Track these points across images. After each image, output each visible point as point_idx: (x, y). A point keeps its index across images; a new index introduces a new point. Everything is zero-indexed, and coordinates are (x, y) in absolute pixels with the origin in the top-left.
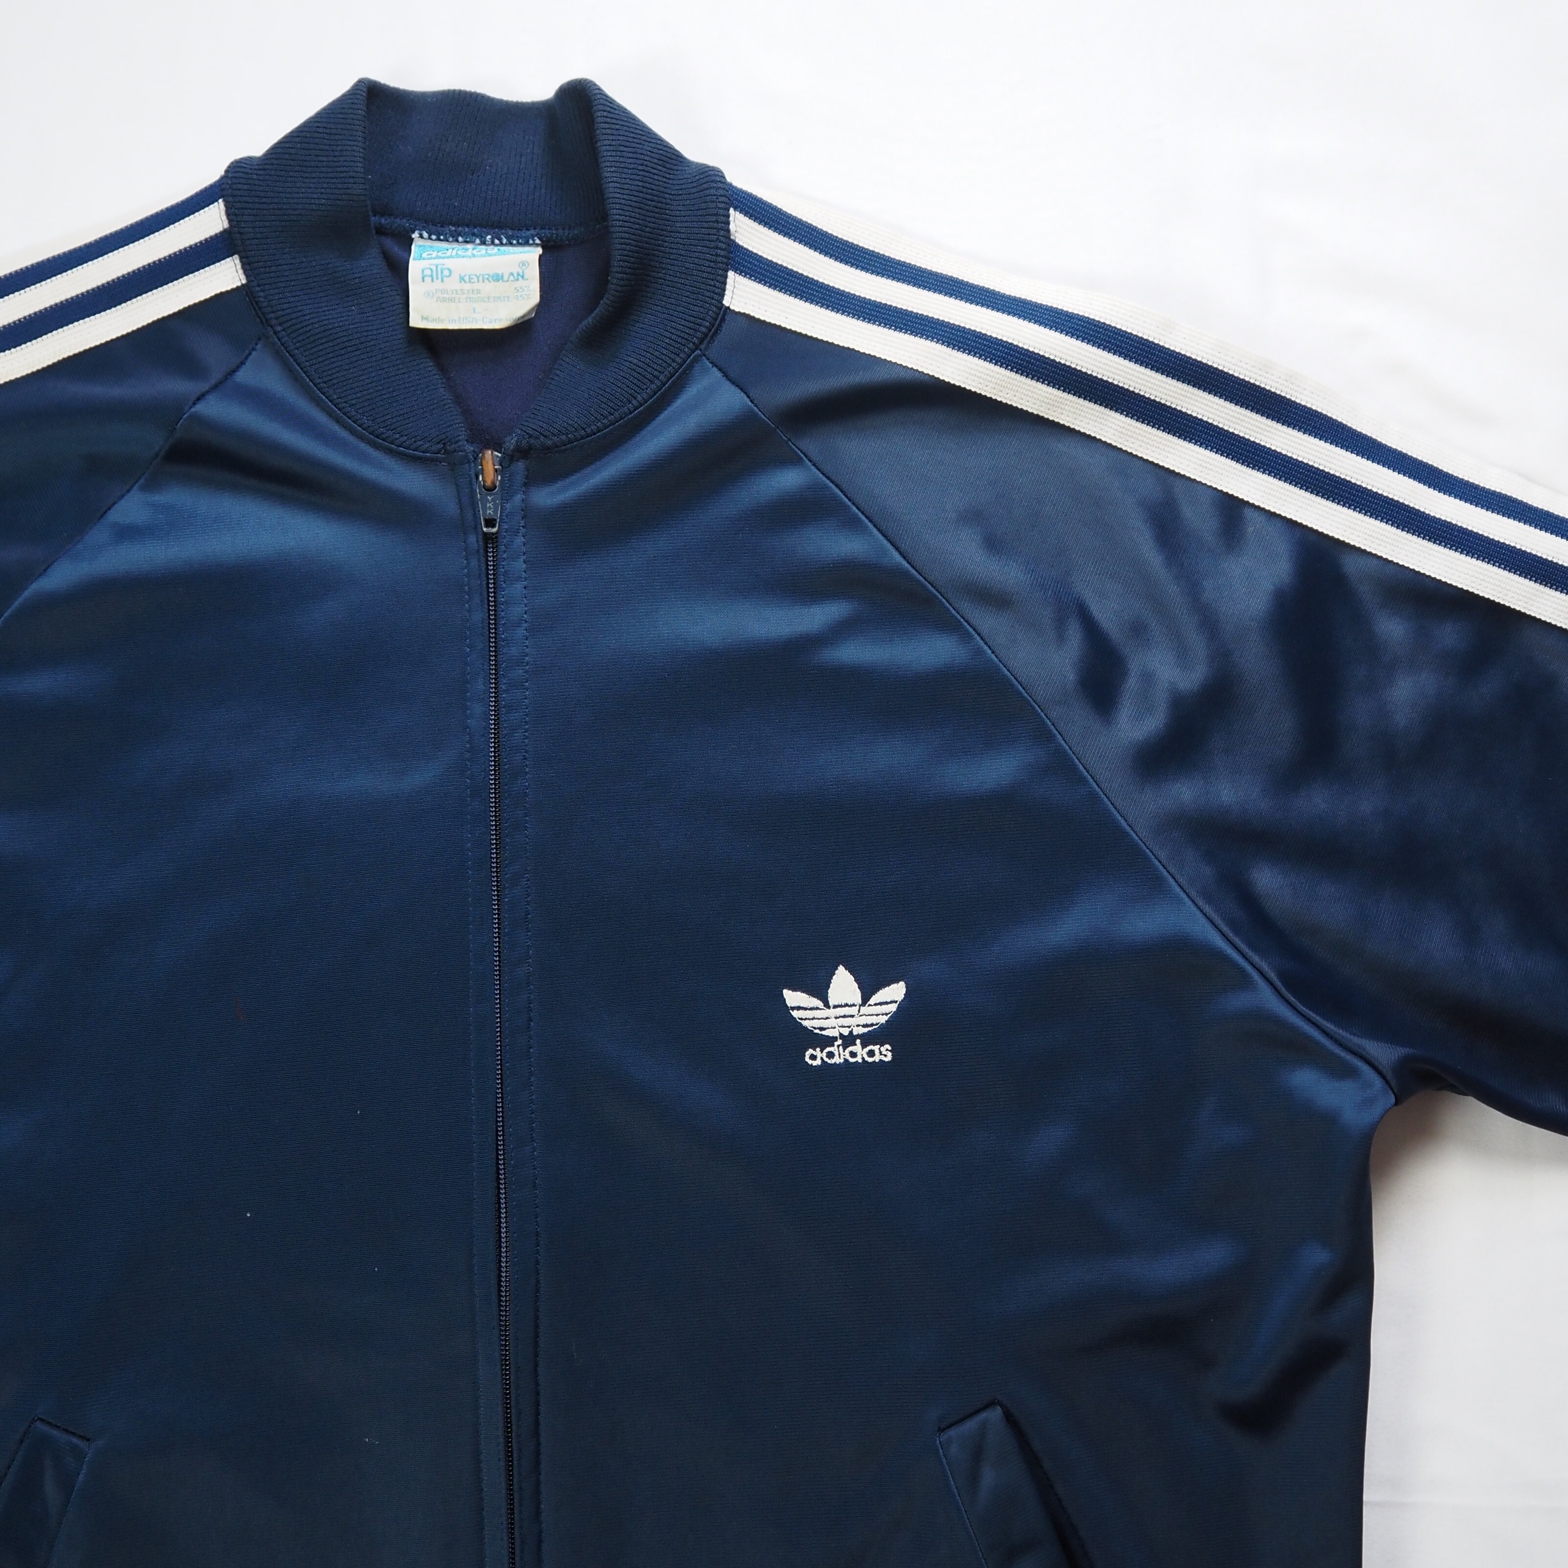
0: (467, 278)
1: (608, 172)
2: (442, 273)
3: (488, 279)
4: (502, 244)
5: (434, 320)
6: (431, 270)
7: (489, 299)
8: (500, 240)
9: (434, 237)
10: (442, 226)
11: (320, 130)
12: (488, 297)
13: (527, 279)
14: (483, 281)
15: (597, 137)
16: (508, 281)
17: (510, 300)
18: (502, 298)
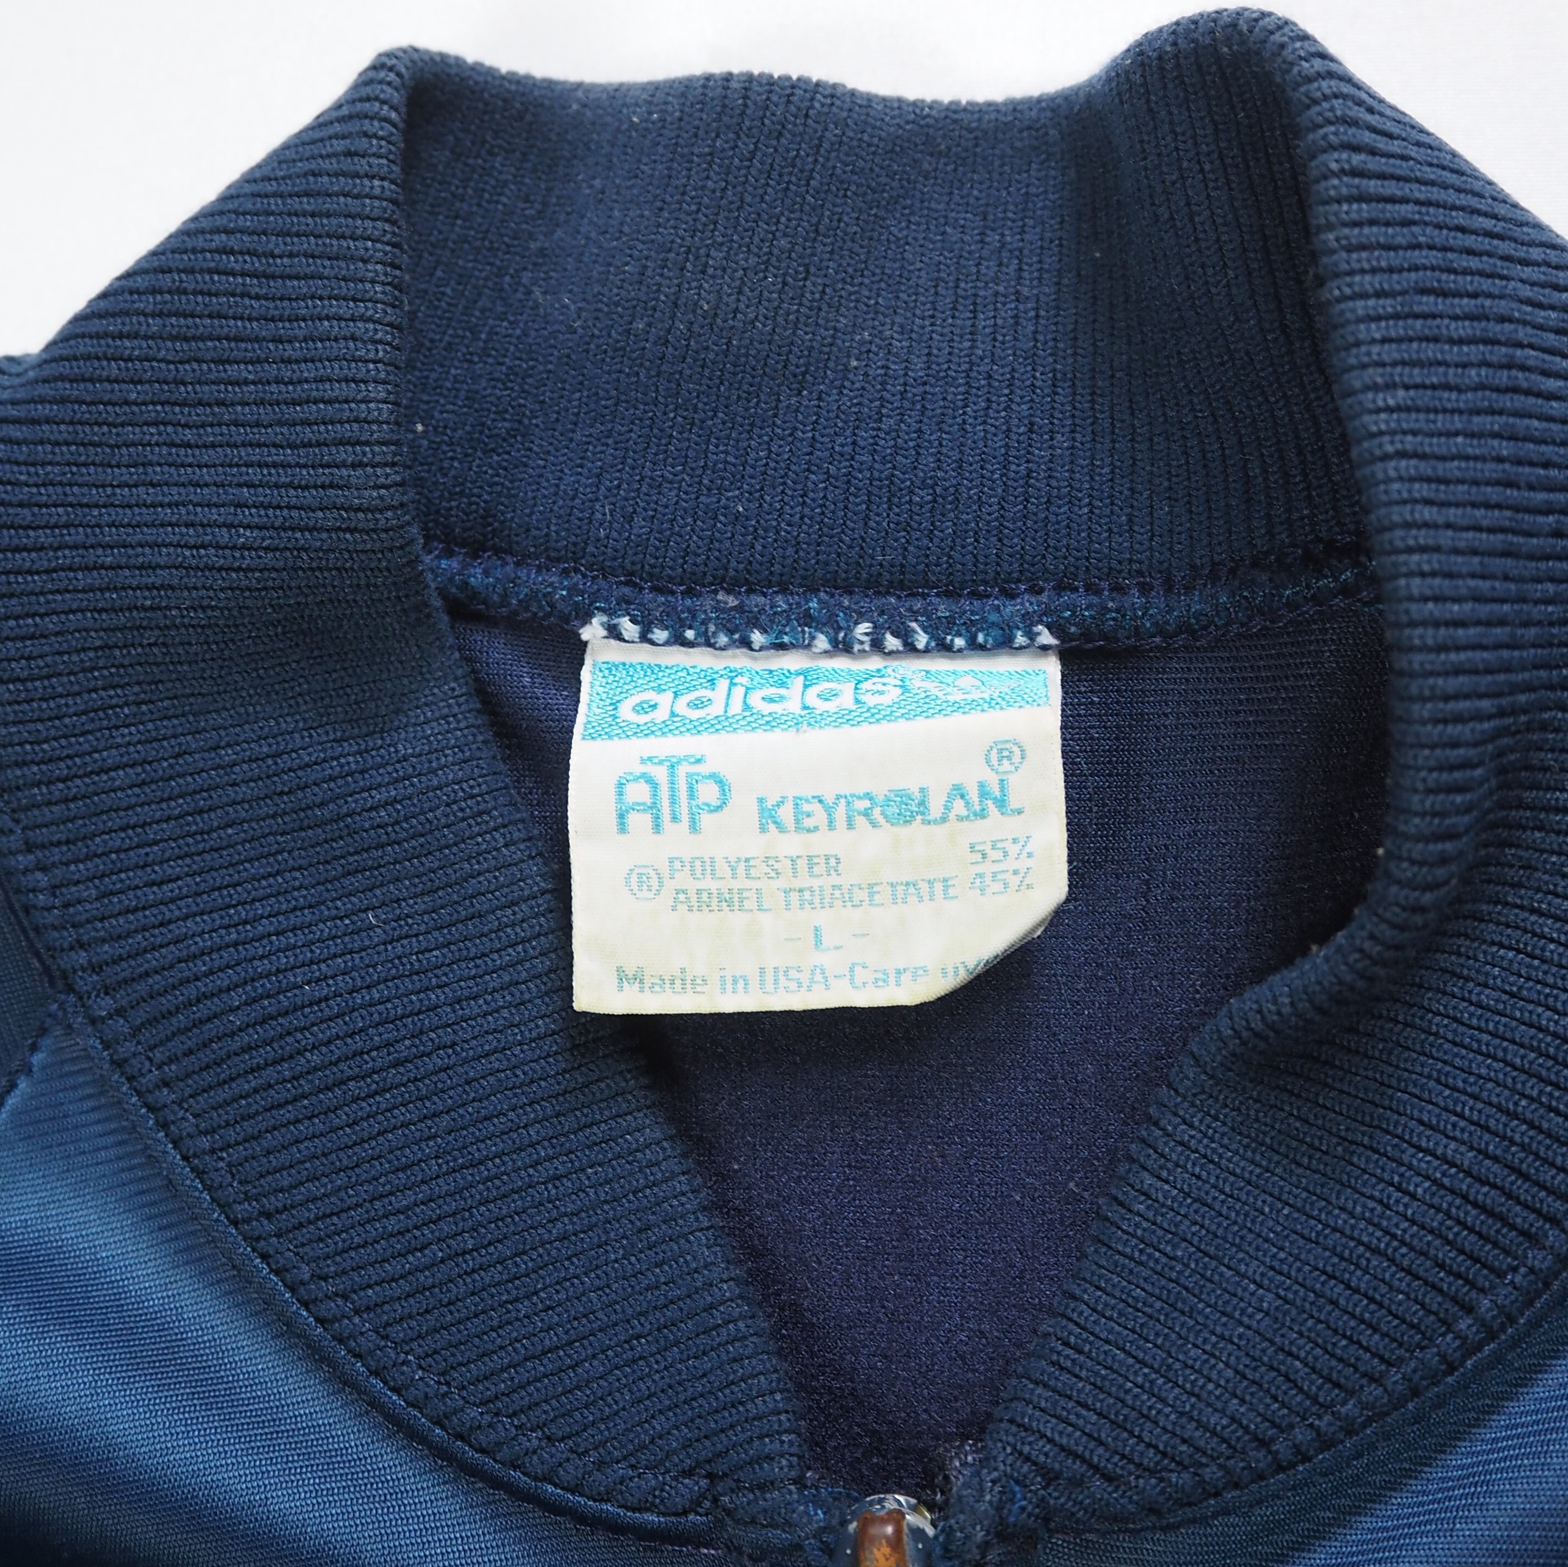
0: (786, 814)
1: (1378, 411)
2: (692, 795)
3: (866, 814)
4: (910, 648)
5: (665, 983)
6: (654, 785)
7: (871, 895)
8: (905, 636)
9: (660, 635)
10: (689, 593)
11: (232, 262)
12: (871, 886)
13: (1020, 812)
14: (850, 826)
15: (1325, 260)
16: (944, 819)
17: (951, 892)
18: (924, 887)
